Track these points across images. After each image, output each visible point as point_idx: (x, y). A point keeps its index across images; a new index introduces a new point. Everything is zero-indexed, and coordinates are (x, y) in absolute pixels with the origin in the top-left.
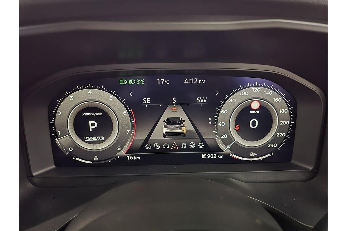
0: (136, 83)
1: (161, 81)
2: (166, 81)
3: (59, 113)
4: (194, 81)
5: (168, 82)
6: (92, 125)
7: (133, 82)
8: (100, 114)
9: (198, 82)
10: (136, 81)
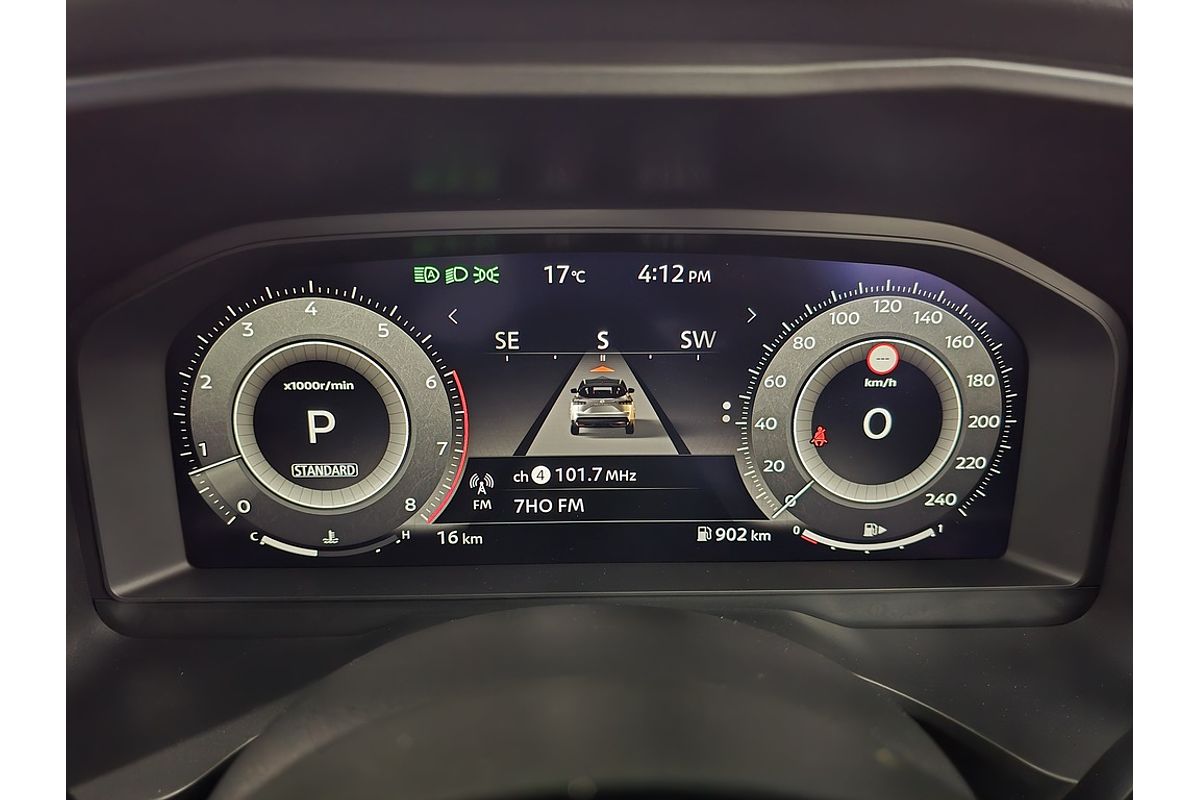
0: (471, 278)
1: (557, 273)
2: (574, 273)
3: (205, 382)
4: (672, 273)
5: (581, 276)
6: (319, 423)
7: (460, 274)
8: (345, 386)
9: (685, 276)
10: (472, 271)
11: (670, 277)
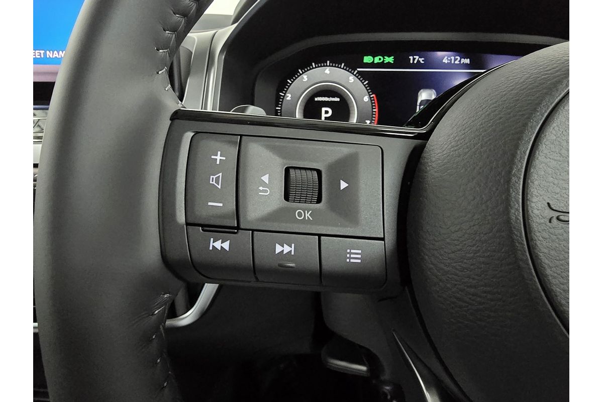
0: (384, 61)
1: (414, 59)
2: (420, 59)
3: (289, 97)
4: (455, 60)
5: (423, 61)
6: (326, 113)
7: (380, 59)
8: (337, 99)
9: (460, 61)
10: (384, 58)
11: (455, 61)
